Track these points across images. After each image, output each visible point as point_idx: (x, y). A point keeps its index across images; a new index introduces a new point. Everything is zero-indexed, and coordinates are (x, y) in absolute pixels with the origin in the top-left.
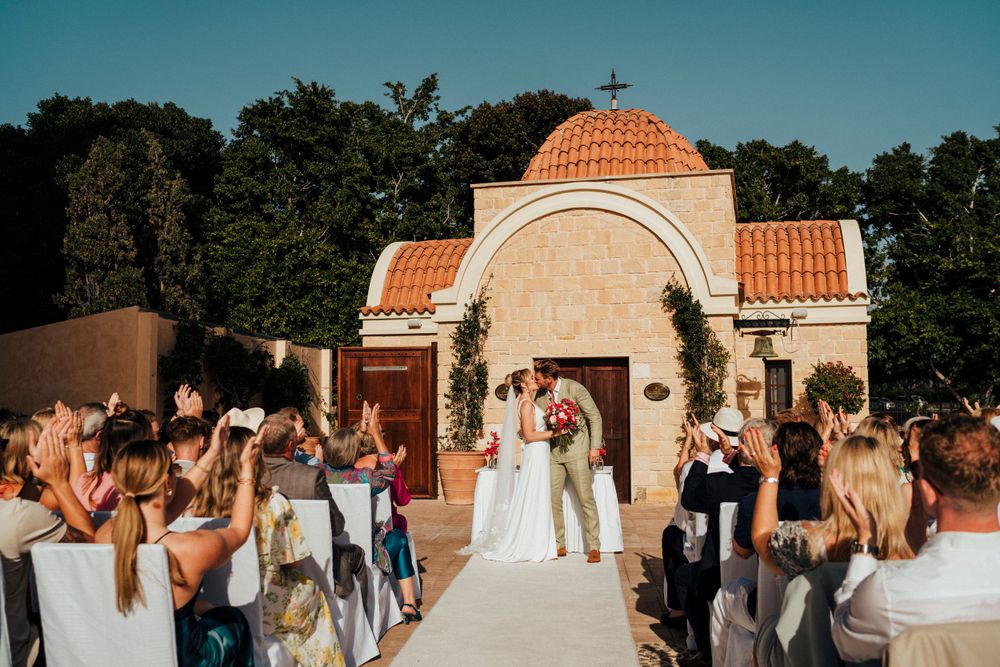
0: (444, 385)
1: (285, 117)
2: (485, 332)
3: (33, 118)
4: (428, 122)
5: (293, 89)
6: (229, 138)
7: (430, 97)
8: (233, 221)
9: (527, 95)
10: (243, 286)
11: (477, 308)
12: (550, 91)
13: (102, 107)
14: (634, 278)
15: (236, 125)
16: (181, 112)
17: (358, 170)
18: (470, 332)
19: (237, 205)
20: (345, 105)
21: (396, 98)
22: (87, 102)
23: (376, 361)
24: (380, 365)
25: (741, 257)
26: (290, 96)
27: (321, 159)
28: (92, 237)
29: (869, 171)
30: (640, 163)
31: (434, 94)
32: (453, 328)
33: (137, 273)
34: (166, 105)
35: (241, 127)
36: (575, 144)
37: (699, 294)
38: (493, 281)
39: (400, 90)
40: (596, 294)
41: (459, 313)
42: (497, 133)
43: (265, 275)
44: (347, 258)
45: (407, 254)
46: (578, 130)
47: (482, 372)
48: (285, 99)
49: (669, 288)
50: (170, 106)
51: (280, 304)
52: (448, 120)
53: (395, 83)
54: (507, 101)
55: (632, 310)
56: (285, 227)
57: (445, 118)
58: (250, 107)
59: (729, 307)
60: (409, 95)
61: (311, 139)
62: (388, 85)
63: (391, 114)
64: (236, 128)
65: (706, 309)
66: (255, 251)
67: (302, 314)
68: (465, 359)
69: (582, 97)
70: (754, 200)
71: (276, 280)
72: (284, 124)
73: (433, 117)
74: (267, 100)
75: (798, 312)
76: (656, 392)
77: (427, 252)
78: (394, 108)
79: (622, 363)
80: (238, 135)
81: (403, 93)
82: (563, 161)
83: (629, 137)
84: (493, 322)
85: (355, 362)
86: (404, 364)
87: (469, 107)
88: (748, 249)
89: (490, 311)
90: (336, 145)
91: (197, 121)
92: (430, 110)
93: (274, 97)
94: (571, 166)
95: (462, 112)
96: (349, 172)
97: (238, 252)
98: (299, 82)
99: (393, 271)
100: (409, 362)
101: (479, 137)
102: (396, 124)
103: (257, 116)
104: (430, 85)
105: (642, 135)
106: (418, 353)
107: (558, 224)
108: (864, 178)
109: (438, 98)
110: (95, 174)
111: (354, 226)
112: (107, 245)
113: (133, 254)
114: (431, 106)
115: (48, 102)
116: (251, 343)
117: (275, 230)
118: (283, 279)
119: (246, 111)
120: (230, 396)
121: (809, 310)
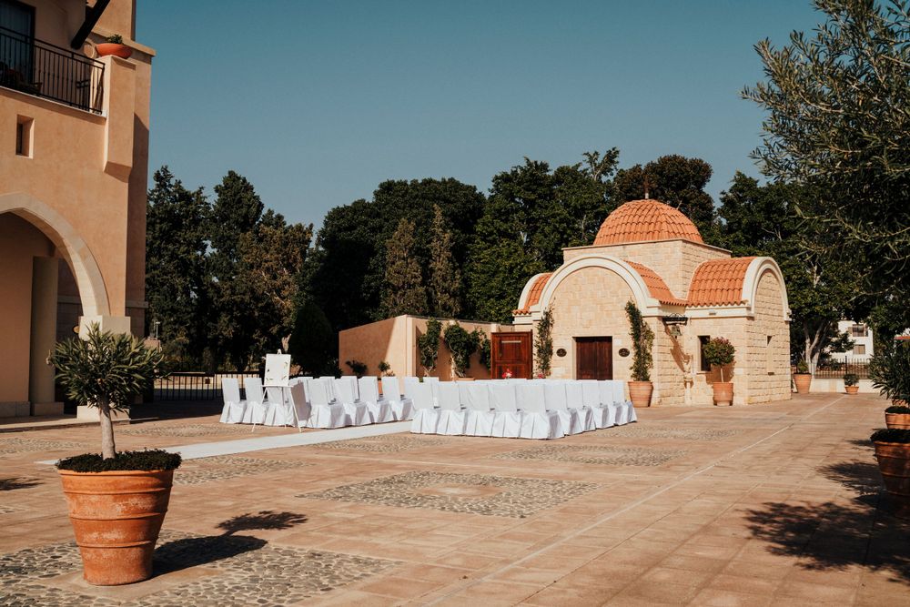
0: (535, 350)
2: (551, 325)
3: (376, 194)
5: (524, 164)
6: (487, 195)
7: (612, 162)
8: (489, 247)
10: (491, 288)
11: (548, 314)
13: (414, 183)
14: (615, 298)
15: (491, 186)
16: (458, 183)
17: (559, 215)
18: (546, 324)
19: (491, 238)
21: (591, 163)
22: (405, 184)
23: (508, 338)
28: (398, 273)
30: (644, 234)
31: (616, 160)
32: (536, 324)
33: (421, 290)
35: (494, 186)
36: (616, 223)
37: (642, 306)
38: (555, 301)
39: (595, 157)
40: (599, 306)
41: (541, 316)
46: (620, 215)
47: (549, 345)
48: (519, 171)
49: (628, 304)
50: (452, 180)
51: (512, 299)
52: (624, 175)
53: (592, 153)
54: (655, 161)
55: (614, 313)
57: (622, 174)
58: (498, 175)
59: (656, 312)
60: (599, 161)
62: (587, 154)
63: (586, 174)
64: (491, 188)
65: (643, 313)
68: (543, 338)
71: (509, 285)
73: (615, 174)
74: (509, 172)
75: (712, 311)
76: (624, 352)
79: (609, 339)
80: (492, 192)
81: (596, 159)
84: (556, 321)
85: (499, 338)
86: (519, 339)
89: (554, 316)
90: (552, 196)
91: (468, 187)
92: (613, 169)
93: (513, 170)
96: (554, 216)
97: (489, 268)
98: (528, 160)
99: (531, 291)
100: (522, 338)
102: (589, 181)
103: (503, 181)
104: (612, 155)
106: (525, 334)
107: (583, 274)
109: (617, 162)
110: (399, 240)
112: (405, 277)
113: (419, 280)
114: (614, 167)
115: (384, 184)
116: (469, 327)
117: (511, 253)
118: (514, 283)
119: (497, 178)
120: (457, 355)
121: (716, 311)
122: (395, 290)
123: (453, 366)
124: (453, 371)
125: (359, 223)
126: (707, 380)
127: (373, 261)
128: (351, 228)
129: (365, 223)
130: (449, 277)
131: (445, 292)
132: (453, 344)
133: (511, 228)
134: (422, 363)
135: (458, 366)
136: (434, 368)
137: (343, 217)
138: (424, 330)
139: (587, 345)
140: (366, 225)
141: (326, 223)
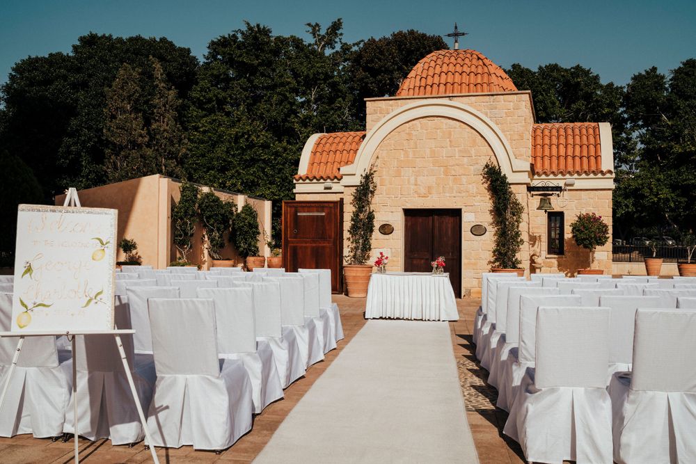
0: (347, 224)
1: (239, 47)
2: (372, 192)
3: (75, 48)
4: (334, 51)
5: (244, 28)
6: (202, 60)
7: (336, 34)
8: (205, 116)
9: (400, 33)
10: (212, 159)
11: (368, 178)
12: (415, 30)
13: (120, 40)
14: (466, 160)
15: (206, 52)
16: (171, 44)
17: (289, 83)
18: (364, 192)
19: (208, 106)
20: (278, 39)
21: (314, 34)
22: (110, 38)
23: (306, 209)
24: (308, 212)
25: (535, 146)
26: (242, 33)
27: (263, 75)
28: (121, 129)
29: (628, 85)
30: (472, 86)
31: (339, 32)
32: (353, 190)
34: (161, 39)
35: (210, 53)
36: (431, 73)
37: (505, 170)
38: (378, 161)
39: (317, 28)
40: (442, 169)
41: (357, 180)
42: (380, 60)
43: (228, 152)
44: (280, 141)
45: (323, 142)
46: (433, 64)
47: (371, 217)
48: (239, 35)
49: (487, 166)
50: (163, 40)
51: (237, 171)
52: (348, 49)
53: (314, 24)
54: (387, 37)
55: (464, 179)
56: (239, 121)
57: (346, 48)
58: (215, 40)
59: (525, 178)
60: (323, 32)
61: (256, 62)
62: (309, 25)
63: (310, 45)
64: (206, 54)
65: (509, 180)
66: (220, 136)
67: (251, 178)
68: (360, 209)
69: (437, 35)
70: (550, 105)
71: (234, 155)
72: (238, 52)
73: (338, 47)
74: (227, 36)
75: (569, 181)
77: (336, 141)
78: (312, 41)
79: (457, 213)
80: (208, 59)
81: (319, 31)
82: (423, 84)
83: (466, 69)
84: (378, 187)
85: (293, 209)
86: (323, 211)
87: (362, 41)
88: (539, 141)
91: (181, 49)
92: (336, 42)
93: (231, 34)
94: (428, 87)
95: (357, 44)
96: (283, 85)
97: (210, 137)
98: (248, 24)
99: (314, 153)
100: (326, 210)
101: (368, 62)
102: (314, 52)
103: (219, 46)
104: (336, 26)
105: (473, 67)
106: (331, 205)
107: (419, 125)
108: (625, 90)
109: (341, 34)
110: (122, 88)
111: (284, 120)
112: (131, 134)
113: (147, 139)
114: (337, 40)
115: (84, 37)
116: (223, 197)
117: (233, 122)
118: (239, 154)
119: (213, 43)
120: (212, 231)
121: (576, 181)
122: (117, 149)
123: (206, 246)
124: (206, 252)
125: (58, 77)
126: (559, 265)
127: (74, 122)
128: (48, 82)
129: (65, 78)
130: (175, 141)
131: (172, 158)
132: (209, 218)
133: (230, 96)
134: (174, 242)
135: (214, 246)
136: (191, 247)
137: (36, 69)
138: (178, 198)
139: (420, 220)
140: (65, 81)
141: (12, 78)
